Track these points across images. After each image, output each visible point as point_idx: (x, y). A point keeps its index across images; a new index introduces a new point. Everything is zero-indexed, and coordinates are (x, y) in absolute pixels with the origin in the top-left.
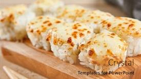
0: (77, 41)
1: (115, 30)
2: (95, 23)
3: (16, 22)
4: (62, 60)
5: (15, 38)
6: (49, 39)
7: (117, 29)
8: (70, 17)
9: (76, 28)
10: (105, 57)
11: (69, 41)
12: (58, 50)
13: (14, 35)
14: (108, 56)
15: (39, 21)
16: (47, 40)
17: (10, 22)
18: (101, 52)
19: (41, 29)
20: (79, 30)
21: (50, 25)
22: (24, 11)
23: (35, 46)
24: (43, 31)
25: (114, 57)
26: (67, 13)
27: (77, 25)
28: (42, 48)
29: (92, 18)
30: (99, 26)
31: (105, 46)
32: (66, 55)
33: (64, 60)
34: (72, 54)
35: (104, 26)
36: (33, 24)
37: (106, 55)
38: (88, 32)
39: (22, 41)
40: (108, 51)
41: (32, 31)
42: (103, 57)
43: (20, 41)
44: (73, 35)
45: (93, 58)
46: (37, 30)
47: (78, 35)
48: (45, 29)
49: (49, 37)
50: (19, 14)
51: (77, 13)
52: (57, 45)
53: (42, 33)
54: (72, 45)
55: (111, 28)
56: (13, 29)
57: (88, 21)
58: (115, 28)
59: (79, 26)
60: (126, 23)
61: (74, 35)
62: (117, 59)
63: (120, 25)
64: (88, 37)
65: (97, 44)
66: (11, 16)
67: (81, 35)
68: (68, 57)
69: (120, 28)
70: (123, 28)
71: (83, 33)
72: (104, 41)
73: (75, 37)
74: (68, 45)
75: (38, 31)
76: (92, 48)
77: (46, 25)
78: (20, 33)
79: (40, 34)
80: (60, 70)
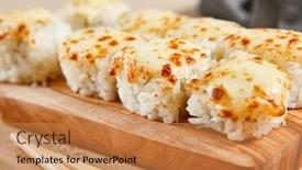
0: (182, 73)
1: (260, 50)
2: (211, 39)
3: (33, 42)
4: (146, 117)
5: (30, 77)
6: (117, 70)
7: (265, 50)
8: (151, 31)
9: (175, 47)
10: (251, 101)
11: (166, 71)
12: (135, 96)
13: (27, 70)
14: (259, 100)
15: (87, 36)
16: (113, 73)
17: (20, 41)
18: (241, 90)
19: (95, 52)
20: (184, 51)
21: (114, 43)
22: (48, 20)
23: (78, 92)
24: (99, 57)
25: (270, 101)
26: (144, 23)
27: (176, 42)
28: (94, 95)
29: (204, 30)
30: (222, 45)
31: (249, 80)
32: (158, 103)
33: (150, 117)
34: (170, 101)
35: (233, 45)
36: (75, 42)
37: (254, 98)
38: (203, 55)
39: (44, 84)
40: (257, 89)
41: (74, 57)
42: (246, 100)
43: (40, 84)
44: (172, 59)
45: (223, 105)
46: (86, 54)
47: (183, 60)
48: (103, 53)
49: (117, 67)
50: (39, 25)
51: (166, 24)
52: (137, 82)
53: (97, 60)
54: (172, 81)
55: (250, 47)
56: (25, 57)
57: (195, 36)
58: (259, 46)
59: (181, 43)
60: (283, 38)
61: (176, 59)
62: (275, 106)
63: (270, 41)
64: (203, 66)
65: (228, 77)
66: (22, 28)
67: (190, 60)
68: (161, 110)
69: (272, 46)
70: (277, 46)
71: (193, 56)
72: (245, 69)
73: (178, 64)
74: (164, 81)
75: (88, 56)
76: (218, 84)
77: (105, 44)
78: (39, 66)
79: (93, 62)
80: (144, 136)
